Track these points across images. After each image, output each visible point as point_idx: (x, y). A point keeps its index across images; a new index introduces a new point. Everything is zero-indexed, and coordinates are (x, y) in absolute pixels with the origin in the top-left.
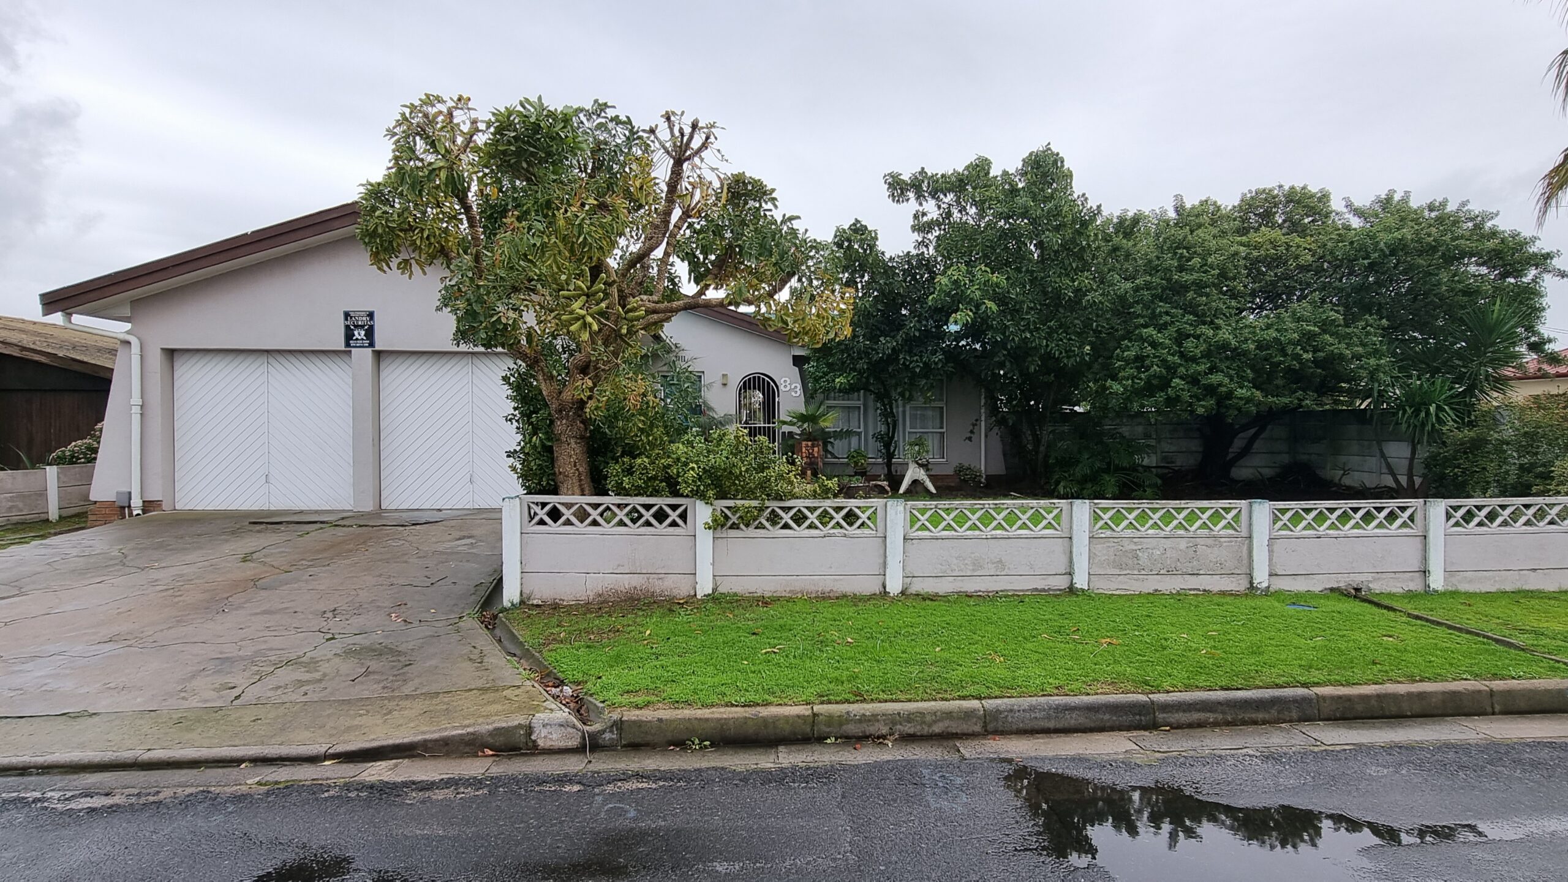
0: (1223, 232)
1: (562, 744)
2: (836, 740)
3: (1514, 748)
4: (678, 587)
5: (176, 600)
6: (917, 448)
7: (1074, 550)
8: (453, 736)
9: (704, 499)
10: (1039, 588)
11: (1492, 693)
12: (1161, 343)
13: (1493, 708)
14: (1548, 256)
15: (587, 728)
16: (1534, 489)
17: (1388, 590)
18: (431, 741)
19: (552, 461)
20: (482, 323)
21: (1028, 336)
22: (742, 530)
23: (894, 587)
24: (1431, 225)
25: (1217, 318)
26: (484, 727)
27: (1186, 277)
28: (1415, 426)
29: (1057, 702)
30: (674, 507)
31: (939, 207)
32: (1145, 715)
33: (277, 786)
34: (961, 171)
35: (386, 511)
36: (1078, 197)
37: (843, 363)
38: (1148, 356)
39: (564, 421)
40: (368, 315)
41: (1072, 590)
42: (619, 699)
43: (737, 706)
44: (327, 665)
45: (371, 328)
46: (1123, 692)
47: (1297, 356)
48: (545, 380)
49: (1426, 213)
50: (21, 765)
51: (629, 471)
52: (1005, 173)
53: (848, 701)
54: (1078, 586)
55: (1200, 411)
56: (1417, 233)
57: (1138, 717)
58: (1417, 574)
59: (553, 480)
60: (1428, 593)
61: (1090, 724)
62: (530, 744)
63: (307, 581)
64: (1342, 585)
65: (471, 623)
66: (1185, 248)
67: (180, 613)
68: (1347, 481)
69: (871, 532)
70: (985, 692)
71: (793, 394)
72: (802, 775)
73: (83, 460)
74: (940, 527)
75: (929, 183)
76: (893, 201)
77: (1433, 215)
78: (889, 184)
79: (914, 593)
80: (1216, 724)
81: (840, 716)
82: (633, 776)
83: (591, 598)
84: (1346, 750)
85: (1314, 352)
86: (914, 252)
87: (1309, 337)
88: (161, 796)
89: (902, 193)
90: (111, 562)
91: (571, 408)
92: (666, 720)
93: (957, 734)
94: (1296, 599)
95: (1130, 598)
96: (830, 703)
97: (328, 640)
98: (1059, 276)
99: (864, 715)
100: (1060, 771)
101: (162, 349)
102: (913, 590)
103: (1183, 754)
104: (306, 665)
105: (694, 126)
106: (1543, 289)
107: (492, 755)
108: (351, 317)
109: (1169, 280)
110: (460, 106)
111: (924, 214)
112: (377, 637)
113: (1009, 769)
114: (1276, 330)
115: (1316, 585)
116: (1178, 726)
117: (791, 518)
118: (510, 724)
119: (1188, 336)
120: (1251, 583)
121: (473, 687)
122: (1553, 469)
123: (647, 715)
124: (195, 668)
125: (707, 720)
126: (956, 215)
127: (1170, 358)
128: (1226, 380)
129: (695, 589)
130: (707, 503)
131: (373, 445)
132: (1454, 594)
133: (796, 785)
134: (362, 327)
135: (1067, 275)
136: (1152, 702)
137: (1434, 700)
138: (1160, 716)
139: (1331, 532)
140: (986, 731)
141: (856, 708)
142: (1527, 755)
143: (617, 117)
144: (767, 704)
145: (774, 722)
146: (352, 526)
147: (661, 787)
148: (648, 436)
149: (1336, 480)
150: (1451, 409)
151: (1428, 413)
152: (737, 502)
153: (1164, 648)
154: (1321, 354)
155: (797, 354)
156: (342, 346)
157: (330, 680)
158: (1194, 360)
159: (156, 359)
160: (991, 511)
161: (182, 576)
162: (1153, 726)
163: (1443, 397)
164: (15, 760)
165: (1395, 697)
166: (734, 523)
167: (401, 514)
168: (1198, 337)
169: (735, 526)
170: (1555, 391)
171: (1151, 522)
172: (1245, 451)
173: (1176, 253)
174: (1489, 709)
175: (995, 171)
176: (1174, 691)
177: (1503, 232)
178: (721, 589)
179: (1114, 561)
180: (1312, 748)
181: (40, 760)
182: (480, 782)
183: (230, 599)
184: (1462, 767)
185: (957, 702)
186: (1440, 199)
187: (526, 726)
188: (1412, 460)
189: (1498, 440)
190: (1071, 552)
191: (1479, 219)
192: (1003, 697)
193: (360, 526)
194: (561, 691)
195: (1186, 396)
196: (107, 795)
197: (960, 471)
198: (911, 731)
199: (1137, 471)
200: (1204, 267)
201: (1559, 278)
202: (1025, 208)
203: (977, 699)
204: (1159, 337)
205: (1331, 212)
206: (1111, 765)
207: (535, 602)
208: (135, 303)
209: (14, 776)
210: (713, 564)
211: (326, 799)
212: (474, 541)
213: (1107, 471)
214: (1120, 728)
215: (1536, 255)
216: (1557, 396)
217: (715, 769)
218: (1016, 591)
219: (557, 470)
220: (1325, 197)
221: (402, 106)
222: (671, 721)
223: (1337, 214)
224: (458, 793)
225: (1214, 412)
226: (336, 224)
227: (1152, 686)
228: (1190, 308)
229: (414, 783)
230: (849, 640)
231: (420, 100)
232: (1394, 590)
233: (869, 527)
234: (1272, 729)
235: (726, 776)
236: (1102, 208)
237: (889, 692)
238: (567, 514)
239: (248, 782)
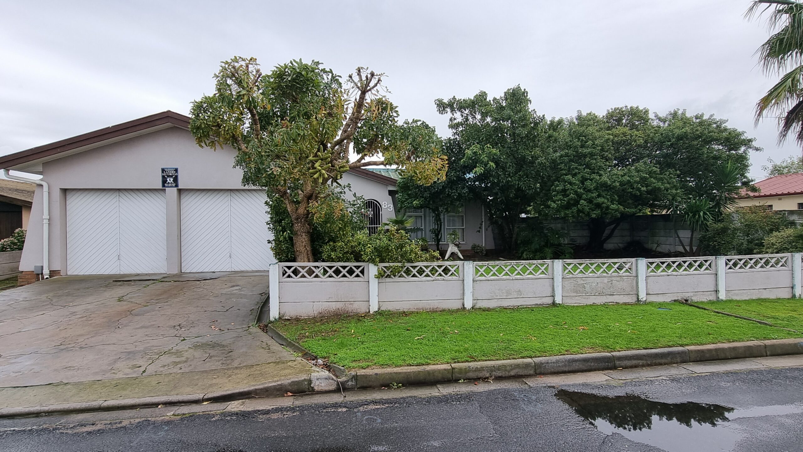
0: (601, 129)
1: (327, 388)
2: (464, 381)
3: (782, 371)
4: (361, 308)
5: (89, 322)
6: (453, 236)
7: (555, 284)
8: (270, 386)
9: (374, 263)
10: (538, 303)
11: (765, 346)
12: (574, 183)
13: (766, 353)
14: (750, 141)
15: (339, 380)
16: (755, 251)
17: (701, 300)
18: (259, 389)
19: (293, 245)
20: (263, 174)
21: (510, 180)
22: (392, 278)
23: (468, 305)
24: (697, 126)
25: (600, 171)
26: (286, 381)
27: (585, 151)
28: (694, 222)
29: (568, 358)
30: (358, 267)
31: (462, 116)
32: (610, 363)
33: (184, 416)
34: (472, 99)
35: (184, 273)
36: (532, 111)
37: (416, 194)
38: (568, 189)
39: (299, 224)
40: (175, 170)
41: (554, 304)
42: (352, 365)
43: (413, 366)
44: (186, 353)
45: (177, 177)
46: (598, 352)
47: (639, 189)
48: (289, 203)
49: (694, 120)
50: (36, 412)
51: (334, 249)
52: (495, 99)
53: (467, 361)
54: (557, 302)
55: (594, 216)
56: (692, 129)
57: (607, 364)
58: (713, 292)
59: (293, 255)
60: (719, 301)
61: (584, 368)
62: (311, 389)
63: (159, 311)
64: (679, 298)
65: (255, 330)
66: (583, 136)
67: (95, 329)
68: (659, 249)
69: (456, 278)
70: (533, 355)
71: (389, 210)
72: (455, 398)
73: (9, 249)
74: (490, 274)
75: (457, 104)
76: (440, 113)
77: (698, 121)
78: (438, 104)
79: (478, 307)
80: (643, 366)
81: (465, 369)
82: (371, 402)
83: (316, 314)
84: (707, 375)
85: (646, 187)
86: (452, 138)
87: (643, 180)
88: (123, 424)
89: (444, 109)
90: (45, 304)
91: (303, 217)
92: (379, 374)
93: (522, 375)
94: (661, 305)
95: (583, 307)
96: (459, 362)
97: (182, 340)
98: (524, 150)
99: (477, 368)
100: (579, 391)
101: (60, 189)
102: (477, 306)
103: (633, 380)
104: (175, 353)
105: (372, 75)
106: (748, 156)
107: (292, 396)
108: (165, 171)
109: (577, 152)
110: (251, 63)
111: (455, 119)
112: (207, 339)
113: (555, 391)
114: (628, 176)
115: (668, 299)
116: (625, 368)
117: (417, 272)
118: (300, 379)
119: (587, 179)
120: (638, 299)
121: (270, 362)
122: (763, 241)
123: (368, 372)
124: (115, 358)
125: (400, 373)
126: (471, 120)
127: (579, 190)
128: (606, 201)
129: (369, 309)
130: (375, 265)
131: (178, 238)
132: (731, 301)
133: (455, 403)
134: (172, 176)
135: (527, 149)
136: (613, 356)
137: (740, 350)
138: (617, 363)
139: (674, 273)
140: (536, 373)
141: (473, 365)
142: (789, 374)
143: (324, 69)
144: (428, 364)
145: (433, 373)
146: (171, 281)
147: (388, 407)
148: (343, 231)
149: (654, 249)
150: (710, 213)
151: (699, 216)
152: (390, 264)
153: (609, 330)
154: (649, 188)
155: (390, 189)
156: (161, 187)
157: (191, 361)
158: (590, 191)
159: (57, 194)
160: (515, 266)
161: (88, 310)
162: (614, 368)
163: (706, 208)
164: (32, 409)
165: (723, 350)
166: (388, 275)
167: (194, 275)
168: (591, 180)
169: (388, 276)
170: (758, 204)
171: (590, 270)
172: (610, 236)
173: (579, 139)
174: (765, 354)
175: (490, 98)
176: (622, 351)
177: (730, 129)
178: (382, 309)
179: (574, 290)
180: (691, 375)
181: (46, 409)
182: (293, 409)
183: (120, 321)
184: (762, 381)
185: (521, 360)
186: (700, 113)
187: (308, 380)
188: (692, 238)
189: (734, 228)
190: (553, 286)
191: (719, 123)
192: (543, 356)
193: (175, 281)
194: (316, 362)
195: (587, 209)
196: (93, 425)
197: (474, 248)
198: (500, 375)
199: (561, 246)
200: (594, 146)
201: (755, 151)
202: (509, 116)
203: (530, 358)
204: (573, 180)
205: (649, 119)
206: (602, 387)
207: (286, 318)
208: (46, 164)
209: (33, 417)
210: (378, 296)
211: (215, 421)
212: (240, 288)
213: (546, 245)
214: (599, 369)
215: (745, 140)
216: (759, 207)
217: (411, 397)
218: (527, 305)
219: (295, 250)
220: (647, 112)
221: (221, 62)
222: (382, 374)
223: (652, 120)
224: (284, 415)
225: (600, 216)
226: (157, 122)
227: (612, 349)
228: (588, 166)
229: (259, 411)
230: (456, 331)
231: (231, 59)
232: (703, 300)
233: (455, 275)
234: (670, 367)
235: (419, 401)
236: (545, 116)
237: (486, 356)
238: (303, 272)
239: (167, 414)
